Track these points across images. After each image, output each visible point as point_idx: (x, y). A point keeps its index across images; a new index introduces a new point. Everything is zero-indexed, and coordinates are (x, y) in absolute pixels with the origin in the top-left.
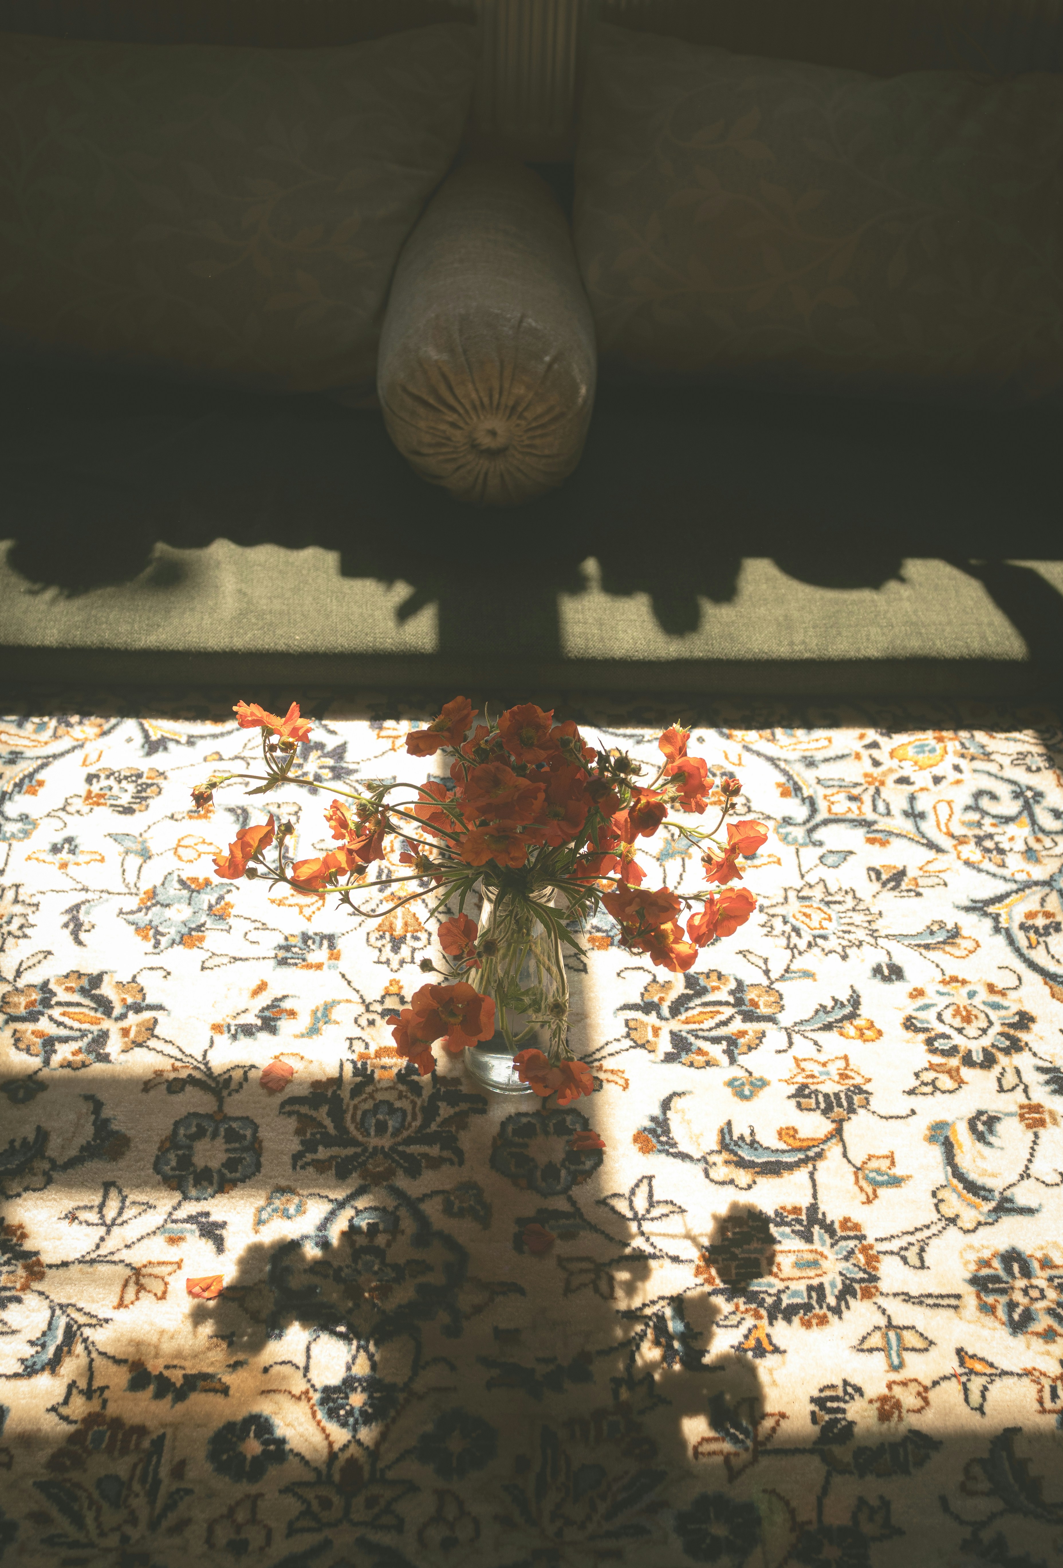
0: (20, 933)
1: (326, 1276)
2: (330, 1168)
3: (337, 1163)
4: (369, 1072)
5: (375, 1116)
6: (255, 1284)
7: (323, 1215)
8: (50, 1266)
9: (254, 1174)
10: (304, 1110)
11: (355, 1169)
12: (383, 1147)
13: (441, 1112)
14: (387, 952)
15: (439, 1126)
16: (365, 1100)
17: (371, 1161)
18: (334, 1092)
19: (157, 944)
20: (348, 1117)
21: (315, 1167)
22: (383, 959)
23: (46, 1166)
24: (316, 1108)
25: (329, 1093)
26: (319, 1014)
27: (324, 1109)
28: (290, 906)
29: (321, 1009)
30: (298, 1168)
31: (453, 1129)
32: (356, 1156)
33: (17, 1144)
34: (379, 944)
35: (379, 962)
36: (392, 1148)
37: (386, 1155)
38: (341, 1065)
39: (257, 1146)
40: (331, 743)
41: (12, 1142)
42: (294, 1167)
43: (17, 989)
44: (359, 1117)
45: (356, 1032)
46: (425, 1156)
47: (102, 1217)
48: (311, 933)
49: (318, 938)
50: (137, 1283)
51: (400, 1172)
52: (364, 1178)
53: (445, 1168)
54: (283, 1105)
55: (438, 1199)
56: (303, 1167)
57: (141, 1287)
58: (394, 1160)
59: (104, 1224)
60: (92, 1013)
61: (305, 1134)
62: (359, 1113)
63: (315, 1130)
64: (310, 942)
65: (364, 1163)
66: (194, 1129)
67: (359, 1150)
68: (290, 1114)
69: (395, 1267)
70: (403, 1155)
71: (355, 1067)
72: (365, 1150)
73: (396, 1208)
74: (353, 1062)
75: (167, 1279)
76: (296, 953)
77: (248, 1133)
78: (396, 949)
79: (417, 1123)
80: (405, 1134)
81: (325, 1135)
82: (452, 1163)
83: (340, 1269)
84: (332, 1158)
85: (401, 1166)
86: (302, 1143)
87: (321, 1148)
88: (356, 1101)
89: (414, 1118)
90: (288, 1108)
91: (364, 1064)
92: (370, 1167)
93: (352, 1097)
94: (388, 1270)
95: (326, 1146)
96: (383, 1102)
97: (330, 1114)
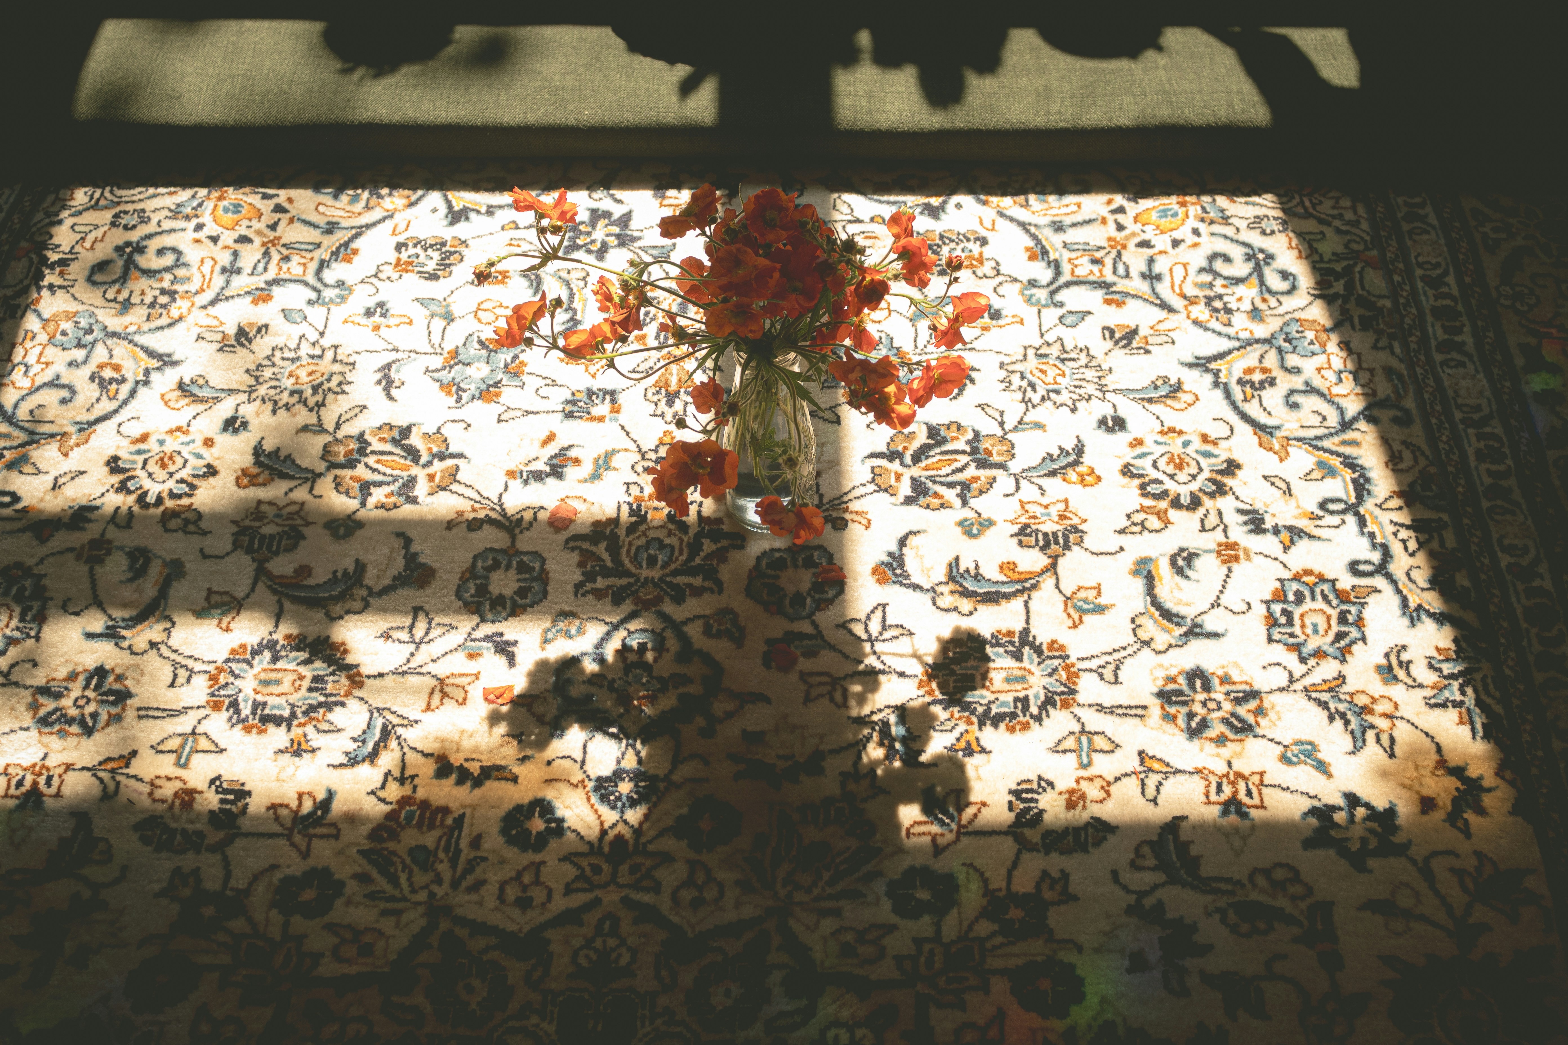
0: (338, 390)
1: (601, 687)
2: (607, 596)
3: (613, 592)
4: (643, 513)
5: (647, 551)
6: (542, 694)
7: (600, 636)
8: (369, 677)
9: (541, 601)
10: (586, 545)
11: (628, 596)
12: (653, 578)
13: (705, 547)
14: (663, 406)
15: (702, 560)
16: (639, 538)
17: (642, 590)
18: (612, 531)
19: (459, 399)
20: (624, 552)
21: (594, 595)
22: (659, 412)
23: (364, 593)
24: (596, 544)
25: (608, 532)
26: (601, 462)
27: (603, 545)
29: (603, 457)
30: (579, 596)
31: (715, 562)
32: (630, 585)
33: (339, 574)
34: (655, 398)
35: (655, 415)
36: (660, 579)
37: (656, 585)
38: (619, 507)
39: (544, 577)
40: (618, 211)
41: (335, 572)
42: (576, 595)
43: (337, 440)
44: (633, 552)
45: (633, 478)
46: (689, 585)
47: (412, 636)
48: (595, 389)
49: (601, 394)
50: (442, 691)
51: (667, 599)
52: (636, 604)
53: (706, 596)
54: (567, 541)
55: (699, 623)
56: (583, 595)
57: (444, 695)
58: (662, 589)
59: (413, 642)
60: (402, 461)
61: (585, 567)
62: (633, 548)
63: (595, 563)
64: (594, 397)
65: (637, 591)
66: (490, 562)
67: (632, 580)
68: (573, 549)
69: (660, 679)
70: (670, 584)
71: (631, 509)
72: (638, 580)
73: (663, 630)
74: (629, 504)
75: (467, 688)
76: (581, 407)
77: (537, 565)
78: (670, 403)
79: (683, 558)
80: (673, 566)
81: (603, 567)
82: (712, 592)
83: (614, 680)
84: (609, 587)
85: (668, 594)
86: (583, 574)
87: (599, 579)
88: (631, 538)
89: (681, 553)
90: (571, 544)
91: (639, 506)
92: (642, 595)
93: (627, 535)
94: (655, 682)
95: (604, 577)
96: (654, 539)
97: (608, 549)
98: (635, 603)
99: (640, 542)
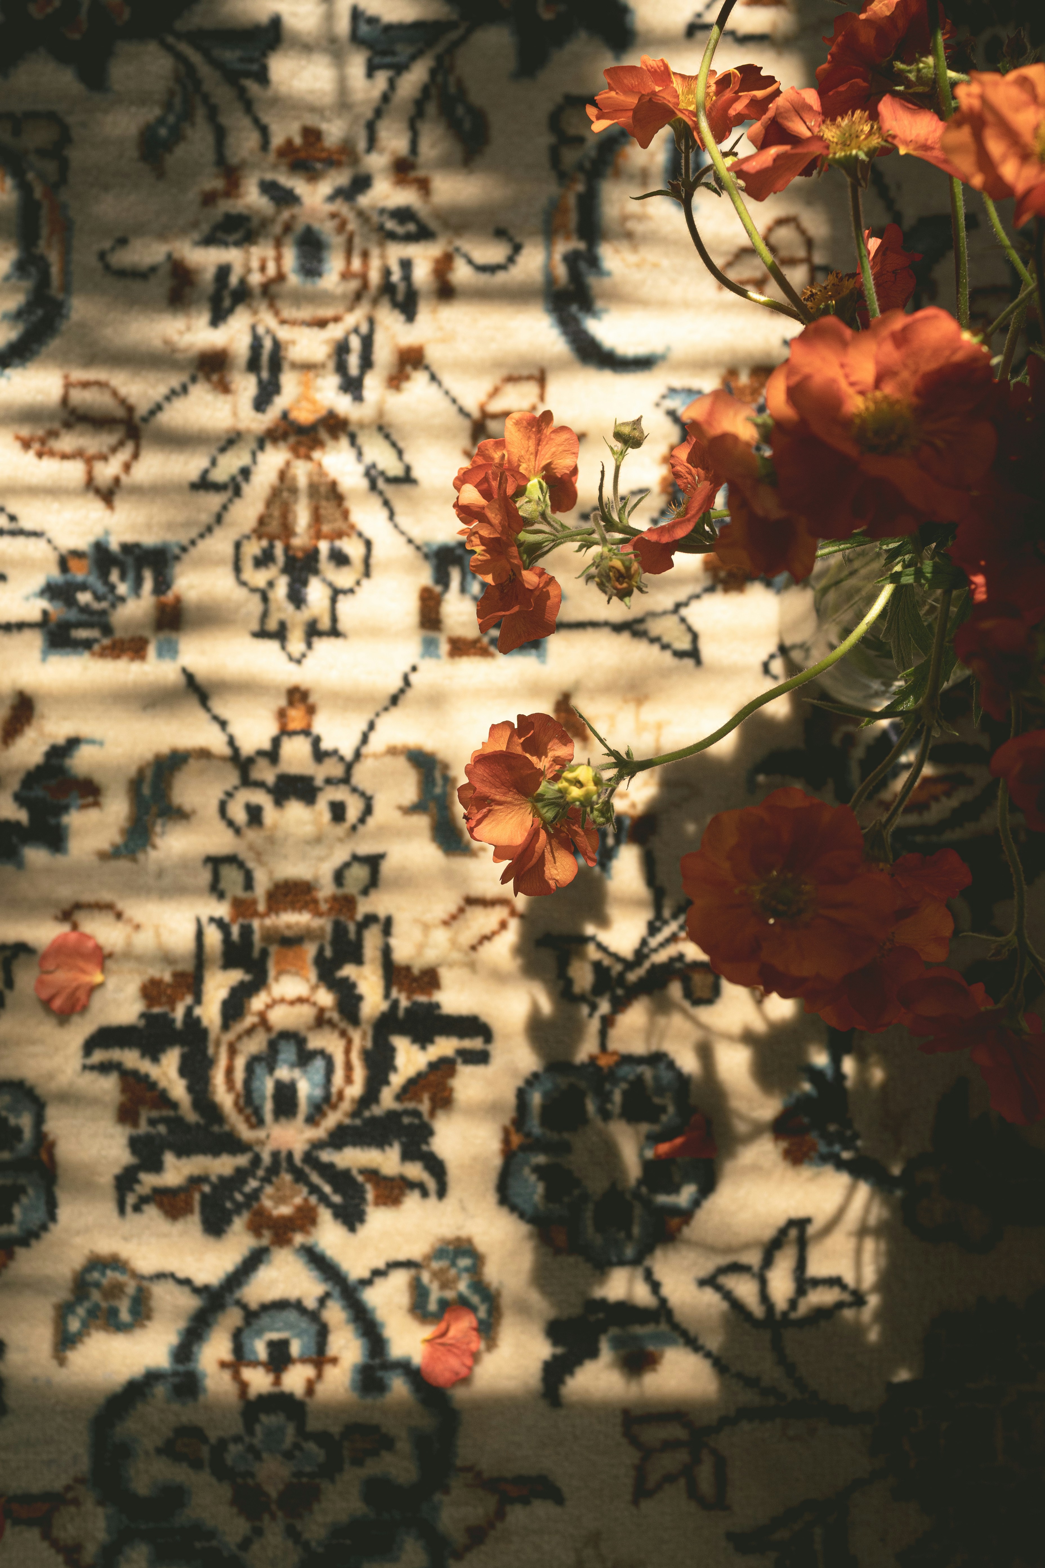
1: (196, 1464)
2: (191, 1211)
3: (204, 1196)
4: (256, 953)
5: (271, 1070)
6: (68, 1488)
7: (183, 1322)
9: (44, 1228)
10: (131, 1058)
11: (238, 1209)
12: (290, 1155)
13: (400, 1060)
15: (399, 1097)
16: (250, 1032)
17: (269, 1190)
18: (189, 1011)
20: (219, 1078)
21: (161, 1206)
22: (272, 625)
24: (154, 1053)
25: (179, 1013)
26: (146, 790)
27: (172, 1059)
28: (65, 457)
29: (149, 774)
30: (129, 1209)
31: (425, 1107)
32: (241, 1175)
34: (260, 581)
35: (262, 633)
36: (310, 1158)
37: (299, 1175)
38: (200, 935)
39: (44, 1156)
42: (122, 1210)
44: (239, 1075)
45: (225, 842)
46: (373, 1174)
48: (114, 545)
49: (130, 561)
51: (325, 1215)
52: (257, 1232)
53: (412, 1201)
54: (89, 1047)
55: (400, 1279)
56: (137, 1208)
58: (314, 1189)
61: (135, 1123)
62: (240, 1063)
63: (155, 1114)
64: (114, 576)
65: (255, 1195)
67: (242, 1160)
68: (104, 1068)
69: (322, 1438)
70: (329, 1171)
71: (226, 938)
72: (256, 1160)
73: (322, 1301)
74: (223, 925)
76: (85, 609)
77: (25, 1122)
78: (297, 598)
79: (355, 1090)
80: (332, 1120)
81: (176, 1123)
82: (425, 1194)
83: (222, 1444)
84: (195, 1181)
85: (329, 1204)
86: (134, 1144)
87: (169, 1159)
88: (230, 1036)
89: (349, 1080)
90: (98, 1056)
91: (246, 931)
92: (267, 1203)
93: (226, 1026)
94: (311, 1446)
95: (183, 1151)
96: (287, 1035)
97: (183, 1071)
98: (255, 1228)
99: (255, 1045)
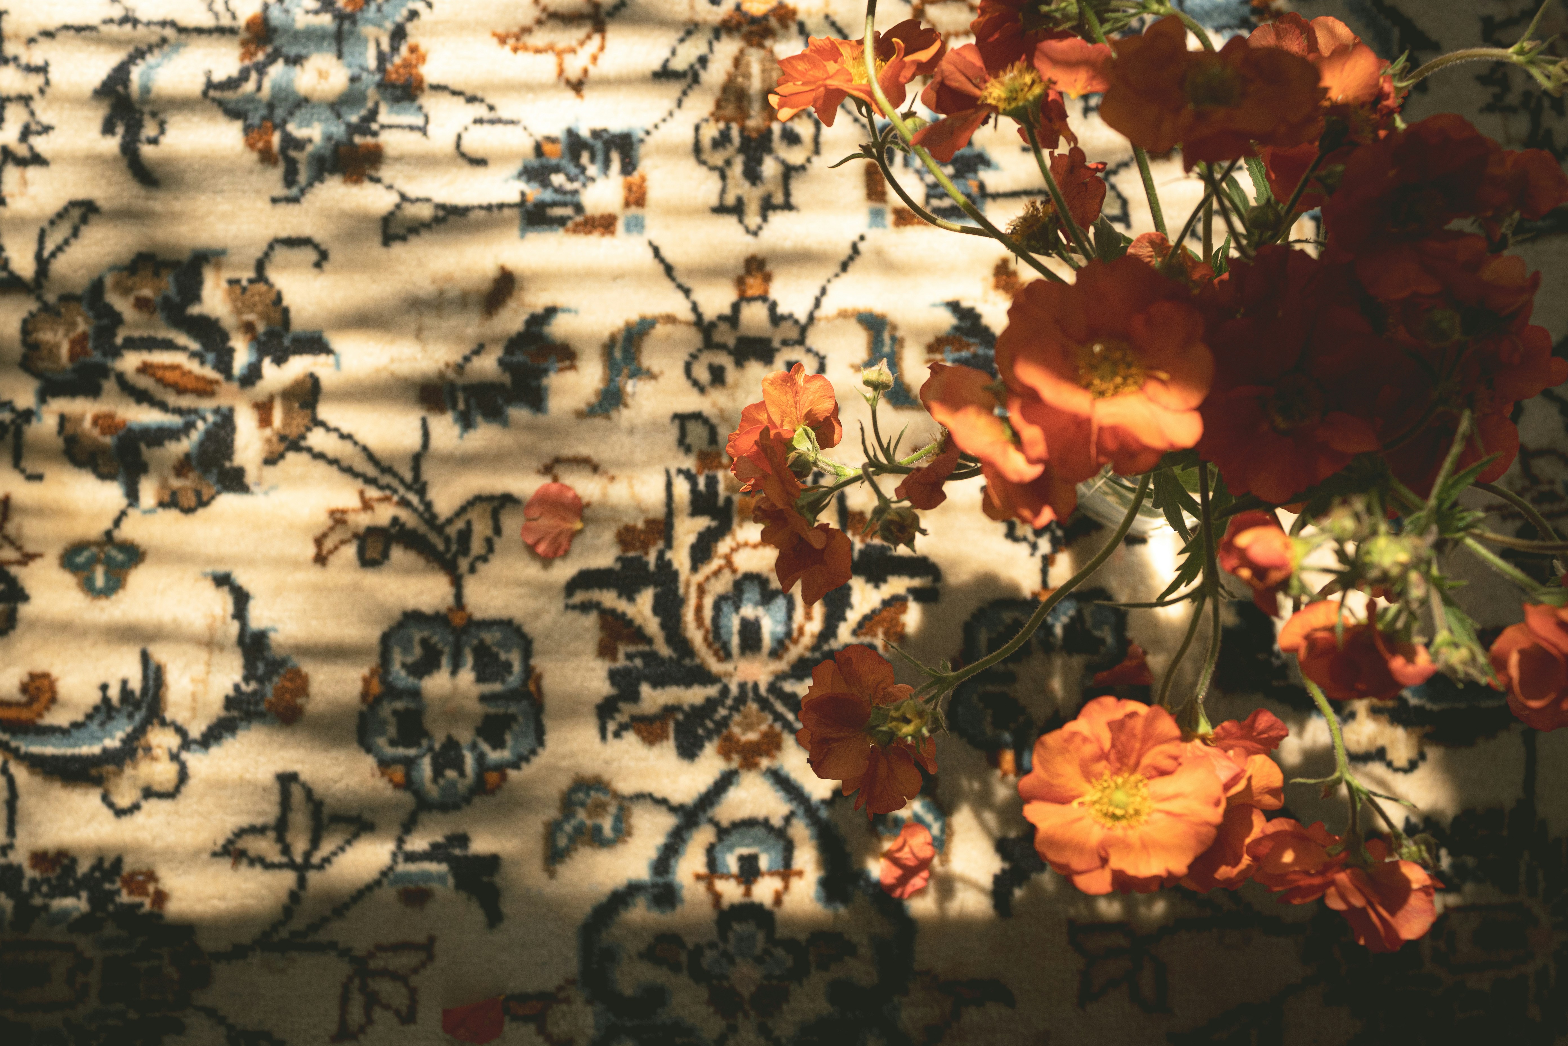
0: (22, 151)
1: (676, 968)
2: (667, 738)
3: (678, 724)
4: (721, 501)
5: (737, 608)
6: (560, 988)
7: (660, 840)
8: (218, 956)
9: (534, 752)
10: (609, 599)
11: (709, 735)
12: (756, 686)
13: (856, 598)
14: (738, 187)
15: (855, 633)
16: (717, 573)
17: (737, 717)
18: (661, 555)
19: (290, 179)
20: (689, 615)
21: (639, 732)
22: (730, 200)
23: (172, 740)
24: (629, 593)
25: (652, 558)
26: (618, 354)
27: (646, 599)
28: (538, 51)
29: (620, 339)
30: (610, 735)
32: (711, 705)
33: (114, 693)
34: (718, 159)
35: (721, 209)
36: (773, 688)
37: (765, 705)
38: (669, 485)
39: (532, 687)
41: (104, 687)
42: (603, 737)
43: (46, 308)
44: (708, 613)
45: (691, 402)
47: (286, 850)
48: (584, 132)
49: (599, 145)
50: (363, 989)
51: (789, 741)
52: (727, 756)
54: (572, 587)
56: (617, 735)
57: (372, 1000)
58: (778, 717)
59: (291, 865)
60: (194, 366)
61: (614, 658)
62: (708, 602)
63: (631, 649)
64: (585, 158)
65: (725, 723)
66: (418, 651)
67: (712, 691)
68: (585, 607)
69: (790, 944)
70: (791, 700)
71: (694, 489)
72: (725, 691)
73: (788, 819)
74: (689, 476)
75: (414, 980)
76: (558, 190)
77: (515, 657)
78: (752, 175)
79: (815, 627)
80: (795, 652)
81: (651, 657)
83: (698, 951)
84: (669, 710)
85: (792, 731)
86: (614, 676)
87: (645, 689)
88: (699, 577)
89: (808, 618)
90: (579, 597)
91: (712, 482)
92: (736, 730)
93: (694, 569)
94: (780, 952)
95: (658, 683)
96: (750, 577)
97: (657, 609)
98: (725, 753)
99: (722, 585)
